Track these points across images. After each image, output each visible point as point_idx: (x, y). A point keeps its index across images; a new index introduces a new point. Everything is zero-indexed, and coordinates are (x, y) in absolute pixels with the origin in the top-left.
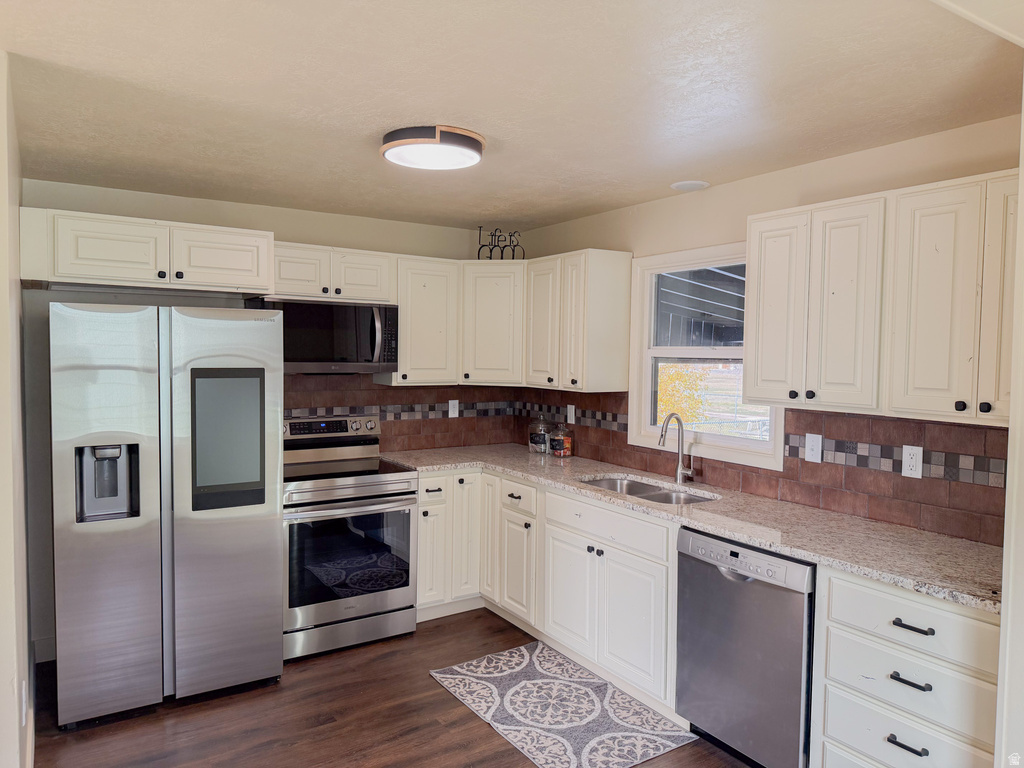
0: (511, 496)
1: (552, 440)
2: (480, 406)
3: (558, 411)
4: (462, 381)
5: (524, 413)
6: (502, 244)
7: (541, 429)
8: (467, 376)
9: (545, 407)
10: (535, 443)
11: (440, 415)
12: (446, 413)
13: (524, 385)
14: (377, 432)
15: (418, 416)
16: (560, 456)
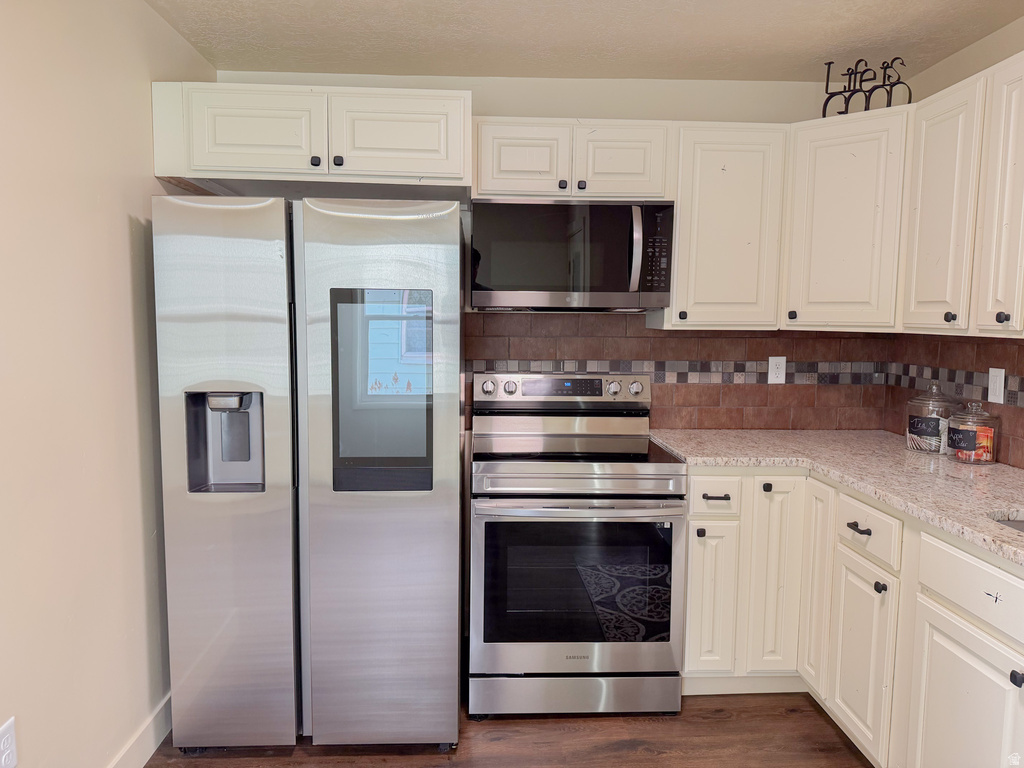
0: (854, 526)
1: (952, 431)
2: (824, 368)
3: (969, 379)
4: (785, 324)
5: (905, 382)
6: (867, 86)
7: (932, 409)
8: (793, 315)
9: (943, 373)
10: (920, 434)
11: (753, 380)
12: (763, 376)
13: (899, 329)
14: (645, 399)
15: (716, 379)
16: (966, 462)
